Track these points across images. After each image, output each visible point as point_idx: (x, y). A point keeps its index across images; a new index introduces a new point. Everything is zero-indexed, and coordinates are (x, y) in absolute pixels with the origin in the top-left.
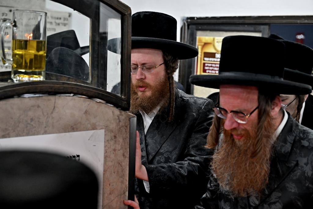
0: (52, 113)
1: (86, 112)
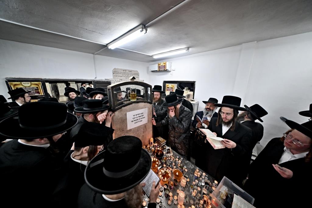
0: (138, 106)
1: (144, 105)
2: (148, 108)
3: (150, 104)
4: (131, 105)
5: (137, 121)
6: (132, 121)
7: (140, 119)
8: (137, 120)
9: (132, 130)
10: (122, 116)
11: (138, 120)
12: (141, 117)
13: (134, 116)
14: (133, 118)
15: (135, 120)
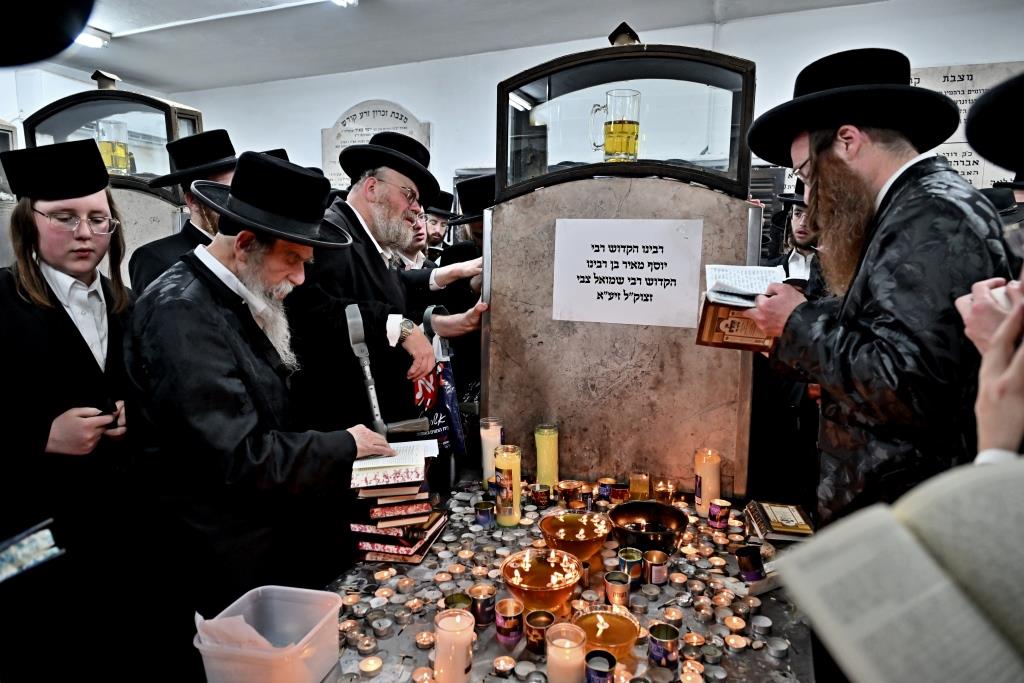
0: (627, 195)
1: (675, 197)
4: (584, 183)
6: (585, 280)
7: (634, 281)
8: (612, 280)
11: (620, 281)
12: (646, 273)
13: (597, 248)
14: (590, 263)
15: (601, 280)
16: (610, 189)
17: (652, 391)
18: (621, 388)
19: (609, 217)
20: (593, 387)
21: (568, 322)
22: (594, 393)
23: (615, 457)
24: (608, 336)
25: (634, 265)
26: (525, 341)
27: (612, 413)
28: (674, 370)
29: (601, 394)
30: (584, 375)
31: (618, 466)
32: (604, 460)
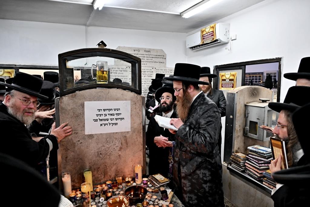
0: (108, 94)
2: (131, 100)
3: (136, 95)
4: (94, 90)
5: (106, 122)
6: (96, 120)
7: (112, 119)
8: (105, 120)
9: (95, 137)
10: (74, 106)
11: (107, 119)
12: (115, 117)
13: (99, 110)
14: (97, 115)
15: (101, 120)
16: (102, 92)
17: (119, 152)
18: (110, 152)
19: (102, 100)
20: (101, 154)
21: (91, 135)
22: (101, 156)
23: (109, 174)
24: (105, 137)
25: (111, 115)
26: (75, 143)
27: (107, 161)
28: (125, 144)
29: (103, 155)
30: (97, 151)
31: (110, 177)
32: (106, 176)
